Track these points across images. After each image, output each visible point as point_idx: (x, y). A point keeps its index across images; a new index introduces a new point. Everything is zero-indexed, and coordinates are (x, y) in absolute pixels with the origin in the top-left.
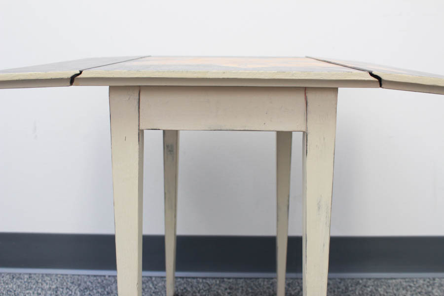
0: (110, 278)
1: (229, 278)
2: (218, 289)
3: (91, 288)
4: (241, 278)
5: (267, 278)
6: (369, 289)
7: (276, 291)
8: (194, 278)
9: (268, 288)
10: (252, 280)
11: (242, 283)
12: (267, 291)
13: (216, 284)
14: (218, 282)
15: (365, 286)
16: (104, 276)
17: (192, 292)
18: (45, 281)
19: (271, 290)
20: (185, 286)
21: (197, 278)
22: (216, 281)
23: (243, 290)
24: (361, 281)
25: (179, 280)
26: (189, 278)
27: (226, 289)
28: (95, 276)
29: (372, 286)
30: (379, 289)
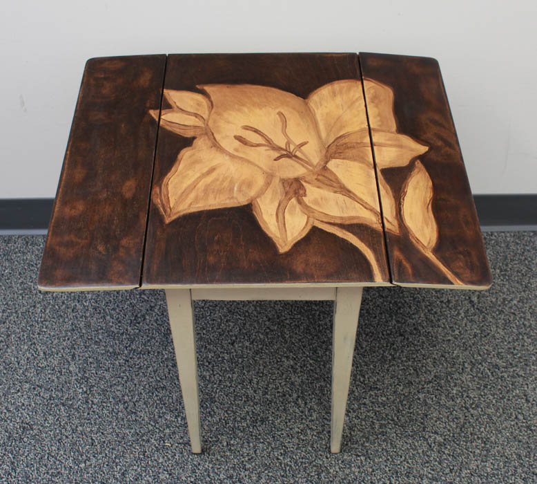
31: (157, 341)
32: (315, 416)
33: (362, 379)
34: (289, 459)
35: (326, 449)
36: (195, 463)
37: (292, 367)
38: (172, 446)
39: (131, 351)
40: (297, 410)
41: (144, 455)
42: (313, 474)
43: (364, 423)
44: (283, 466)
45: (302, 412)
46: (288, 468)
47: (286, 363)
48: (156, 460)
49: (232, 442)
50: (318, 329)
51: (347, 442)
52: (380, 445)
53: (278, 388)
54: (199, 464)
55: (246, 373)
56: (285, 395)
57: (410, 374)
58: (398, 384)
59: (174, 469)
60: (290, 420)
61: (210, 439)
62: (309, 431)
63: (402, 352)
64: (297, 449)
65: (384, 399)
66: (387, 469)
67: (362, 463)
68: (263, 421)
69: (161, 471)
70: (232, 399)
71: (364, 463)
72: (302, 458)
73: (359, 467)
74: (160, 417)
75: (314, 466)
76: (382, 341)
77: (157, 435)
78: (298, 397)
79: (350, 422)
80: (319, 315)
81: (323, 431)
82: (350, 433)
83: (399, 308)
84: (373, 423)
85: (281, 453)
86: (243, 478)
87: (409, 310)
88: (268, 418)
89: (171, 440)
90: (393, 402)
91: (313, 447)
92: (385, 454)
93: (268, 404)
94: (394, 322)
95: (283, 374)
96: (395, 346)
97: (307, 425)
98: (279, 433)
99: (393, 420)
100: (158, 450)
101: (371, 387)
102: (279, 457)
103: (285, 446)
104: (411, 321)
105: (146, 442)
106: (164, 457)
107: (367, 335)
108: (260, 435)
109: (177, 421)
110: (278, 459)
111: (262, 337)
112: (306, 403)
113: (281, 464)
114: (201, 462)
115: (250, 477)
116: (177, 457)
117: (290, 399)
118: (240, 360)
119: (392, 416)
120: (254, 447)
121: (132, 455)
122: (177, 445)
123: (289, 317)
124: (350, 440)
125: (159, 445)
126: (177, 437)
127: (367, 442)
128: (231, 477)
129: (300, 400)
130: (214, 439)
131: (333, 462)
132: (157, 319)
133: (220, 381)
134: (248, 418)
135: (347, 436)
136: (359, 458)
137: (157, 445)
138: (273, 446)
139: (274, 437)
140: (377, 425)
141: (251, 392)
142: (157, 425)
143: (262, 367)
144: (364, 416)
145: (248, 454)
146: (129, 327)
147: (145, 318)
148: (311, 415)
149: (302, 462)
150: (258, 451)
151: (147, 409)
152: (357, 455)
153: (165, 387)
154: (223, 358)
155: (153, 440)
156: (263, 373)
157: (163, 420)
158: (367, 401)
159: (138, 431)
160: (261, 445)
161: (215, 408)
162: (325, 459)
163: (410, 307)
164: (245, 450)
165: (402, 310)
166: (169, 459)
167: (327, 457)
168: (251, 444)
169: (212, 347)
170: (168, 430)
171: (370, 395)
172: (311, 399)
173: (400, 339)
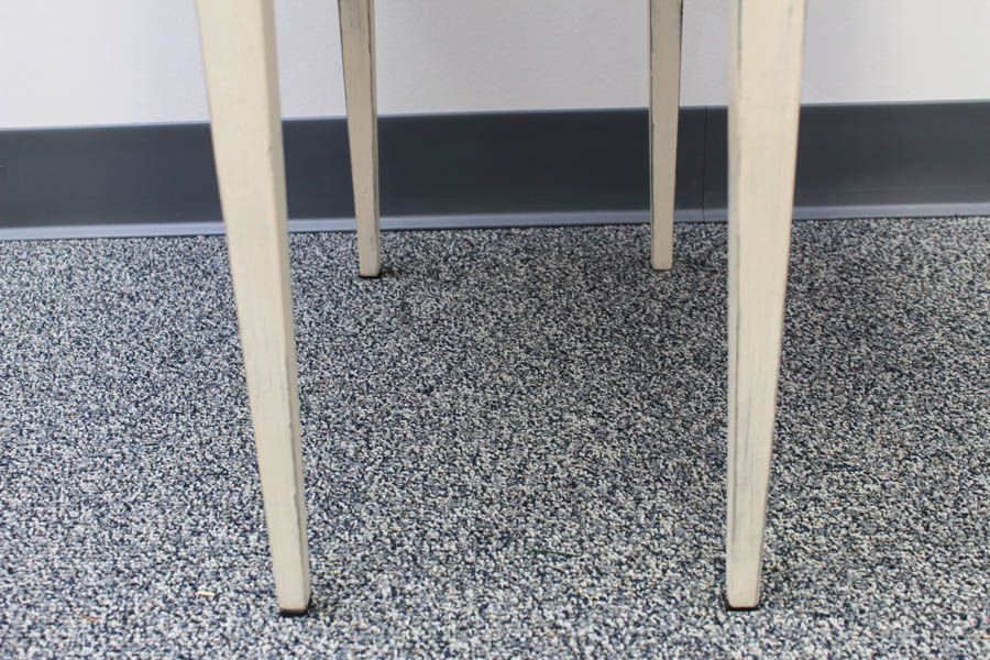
0: (209, 241)
1: (523, 228)
2: (496, 253)
3: (160, 266)
4: (554, 227)
5: (625, 225)
6: (896, 242)
8: (431, 230)
9: (628, 245)
10: (586, 229)
11: (560, 236)
12: (626, 252)
13: (490, 242)
14: (495, 237)
15: (885, 235)
16: (194, 236)
17: (427, 261)
18: (37, 256)
19: (636, 250)
20: (408, 248)
21: (439, 230)
22: (490, 236)
23: (560, 252)
24: (873, 225)
25: (392, 235)
26: (419, 230)
27: (517, 251)
28: (168, 237)
29: (904, 234)
30: (923, 242)
31: (222, 392)
32: (667, 526)
33: (798, 450)
34: (591, 628)
35: (712, 599)
36: (285, 638)
37: (593, 430)
38: (217, 598)
39: (147, 409)
40: (613, 515)
41: (125, 619)
43: (822, 540)
44: (572, 643)
45: (630, 519)
46: (589, 650)
47: (576, 423)
48: (158, 632)
49: (409, 587)
50: (660, 363)
51: (777, 582)
53: (554, 470)
54: (297, 641)
55: (462, 443)
56: (574, 485)
57: (936, 437)
58: (906, 457)
60: (591, 537)
61: (339, 581)
62: (652, 561)
63: (901, 397)
64: (617, 601)
65: (873, 487)
67: (835, 633)
68: (506, 538)
70: (418, 494)
71: (842, 635)
72: (637, 624)
73: (828, 645)
74: (194, 533)
75: (677, 643)
76: (840, 381)
77: (179, 572)
78: (615, 487)
79: (779, 538)
80: (661, 341)
81: (697, 559)
82: (784, 562)
83: (874, 327)
84: (853, 540)
85: (565, 612)
87: (898, 328)
88: (524, 531)
89: (216, 584)
90: (904, 493)
91: (669, 599)
92: (907, 610)
93: (525, 504)
94: (864, 349)
95: (568, 443)
96: (879, 388)
97: (648, 547)
98: (559, 565)
99: (911, 531)
100: (170, 606)
101: (828, 465)
102: (560, 622)
103: (578, 596)
104: (911, 345)
105: (139, 591)
106: (185, 626)
107: (797, 371)
108: (496, 569)
109: (247, 541)
110: (556, 627)
111: (509, 379)
112: (638, 501)
113: (565, 639)
114: (302, 637)
116: (229, 625)
117: (591, 492)
118: (446, 420)
119: (907, 523)
120: (479, 599)
121: (85, 621)
122: (232, 594)
123: (579, 345)
124: (787, 579)
125: (178, 596)
126: (238, 577)
127: (842, 583)
129: (620, 495)
130: (354, 581)
131: (739, 633)
132: (232, 356)
133: (386, 459)
134: (462, 530)
135: (775, 570)
136: (821, 622)
137: (171, 596)
138: (540, 594)
139: (542, 575)
140: (865, 545)
141: (473, 480)
142: (183, 553)
143: (506, 432)
144: (819, 525)
145: (458, 617)
146: (154, 371)
147: (200, 354)
148: (657, 525)
149: (635, 636)
150: (491, 608)
151: (161, 518)
152: (816, 615)
153: (224, 473)
154: (399, 417)
155: (161, 586)
156: (510, 443)
157: (204, 541)
158: (824, 495)
159: (120, 566)
160: (500, 594)
161: (364, 514)
162: (711, 626)
163: (901, 324)
164: (448, 607)
165: (880, 330)
166: (201, 629)
167: (717, 621)
168: (470, 593)
169: (369, 398)
170: (212, 563)
171: (831, 482)
172: (655, 491)
173: (888, 376)
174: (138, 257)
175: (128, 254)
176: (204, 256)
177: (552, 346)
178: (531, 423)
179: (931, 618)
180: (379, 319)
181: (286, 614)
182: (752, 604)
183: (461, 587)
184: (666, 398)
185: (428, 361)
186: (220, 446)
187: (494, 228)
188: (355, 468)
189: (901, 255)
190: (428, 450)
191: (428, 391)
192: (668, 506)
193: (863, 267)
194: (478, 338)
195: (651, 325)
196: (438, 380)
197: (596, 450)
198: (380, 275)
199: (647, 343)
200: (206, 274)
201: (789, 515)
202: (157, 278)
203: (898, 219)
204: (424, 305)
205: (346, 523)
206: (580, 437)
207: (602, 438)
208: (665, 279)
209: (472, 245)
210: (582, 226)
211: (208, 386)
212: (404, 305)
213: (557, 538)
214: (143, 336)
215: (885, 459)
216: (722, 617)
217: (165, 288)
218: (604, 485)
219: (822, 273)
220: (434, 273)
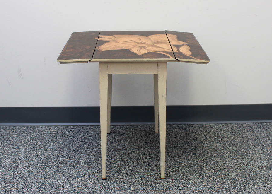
0: (80, 126)
1: (134, 125)
2: (129, 130)
3: (73, 131)
4: (139, 125)
5: (151, 125)
6: (196, 128)
7: (155, 129)
8: (118, 125)
9: (151, 129)
11: (140, 127)
12: (151, 130)
13: (128, 128)
15: (194, 127)
16: (77, 126)
17: (118, 131)
18: (50, 128)
19: (153, 129)
20: (114, 128)
21: (119, 125)
23: (140, 130)
24: (193, 125)
25: (111, 126)
26: (116, 125)
27: (133, 129)
28: (72, 126)
29: (198, 127)
30: (200, 128)
32: (154, 169)
33: (174, 160)
34: (143, 181)
35: (159, 178)
36: (103, 182)
37: (144, 157)
39: (77, 154)
40: (146, 168)
41: (81, 180)
42: (154, 184)
43: (175, 171)
45: (149, 168)
46: (143, 183)
47: (142, 156)
48: (86, 181)
49: (119, 176)
51: (167, 176)
52: (181, 177)
53: (138, 162)
55: (125, 159)
56: (141, 164)
57: (194, 158)
58: (189, 161)
59: (94, 184)
60: (143, 171)
61: (109, 176)
62: (151, 173)
63: (190, 153)
64: (147, 178)
65: (183, 165)
66: (185, 183)
68: (132, 171)
69: (88, 184)
70: (119, 165)
71: (175, 182)
73: (173, 183)
74: (88, 170)
76: (182, 151)
77: (87, 175)
80: (155, 144)
81: (158, 173)
82: (169, 174)
83: (189, 142)
84: (179, 171)
85: (140, 179)
86: (123, 186)
87: (192, 143)
88: (134, 170)
89: (93, 176)
90: (187, 166)
91: (153, 178)
92: (184, 179)
93: (134, 167)
94: (186, 146)
95: (140, 159)
96: (187, 152)
98: (139, 174)
99: (187, 170)
100: (87, 179)
101: (178, 162)
103: (142, 177)
104: (194, 145)
105: (82, 177)
106: (90, 181)
107: (176, 149)
108: (131, 174)
109: (96, 171)
110: (138, 181)
111: (132, 150)
112: (150, 166)
113: (140, 182)
114: (105, 182)
115: (126, 186)
116: (95, 180)
117: (144, 165)
121: (76, 180)
122: (95, 177)
123: (143, 145)
124: (169, 176)
125: (88, 177)
126: (96, 175)
127: (176, 176)
128: (118, 186)
129: (148, 166)
130: (111, 176)
131: (162, 181)
133: (114, 161)
134: (126, 170)
138: (136, 177)
139: (137, 175)
140: (180, 172)
141: (127, 163)
142: (87, 172)
143: (132, 157)
144: (175, 169)
145: (126, 180)
146: (76, 148)
147: (83, 145)
148: (153, 169)
149: (149, 182)
150: (130, 179)
151: (83, 168)
152: (172, 180)
153: (91, 162)
154: (115, 155)
155: (85, 176)
156: (132, 159)
157: (90, 171)
158: (176, 166)
159: (79, 174)
160: (131, 177)
161: (112, 168)
162: (159, 181)
163: (193, 142)
164: (124, 179)
165: (190, 143)
166: (92, 181)
167: (159, 180)
168: (127, 177)
169: (111, 152)
170: (92, 173)
171: (177, 164)
172: (153, 165)
173: (189, 150)
174: (68, 129)
175: (66, 128)
176: (80, 129)
177: (138, 145)
178: (135, 156)
179: (187, 180)
180: (111, 140)
181: (103, 179)
182: (164, 178)
183: (126, 176)
184: (155, 153)
185: (119, 147)
186: (89, 159)
187: (129, 125)
188: (110, 162)
189: (196, 131)
190: (120, 159)
191: (120, 151)
192: (154, 167)
193: (189, 133)
194: (127, 144)
195: (154, 142)
196: (121, 150)
197: (145, 160)
198: (110, 133)
199: (153, 145)
200: (81, 132)
201: (171, 168)
202: (73, 133)
203: (197, 124)
204: (118, 139)
205: (110, 169)
206: (142, 158)
207: (146, 158)
208: (157, 134)
209: (125, 128)
210: (144, 125)
211: (86, 150)
212: (115, 138)
213: (139, 171)
214: (73, 143)
215: (186, 161)
216: (160, 180)
217: (74, 135)
218: (146, 164)
219: (183, 134)
220: (119, 133)
